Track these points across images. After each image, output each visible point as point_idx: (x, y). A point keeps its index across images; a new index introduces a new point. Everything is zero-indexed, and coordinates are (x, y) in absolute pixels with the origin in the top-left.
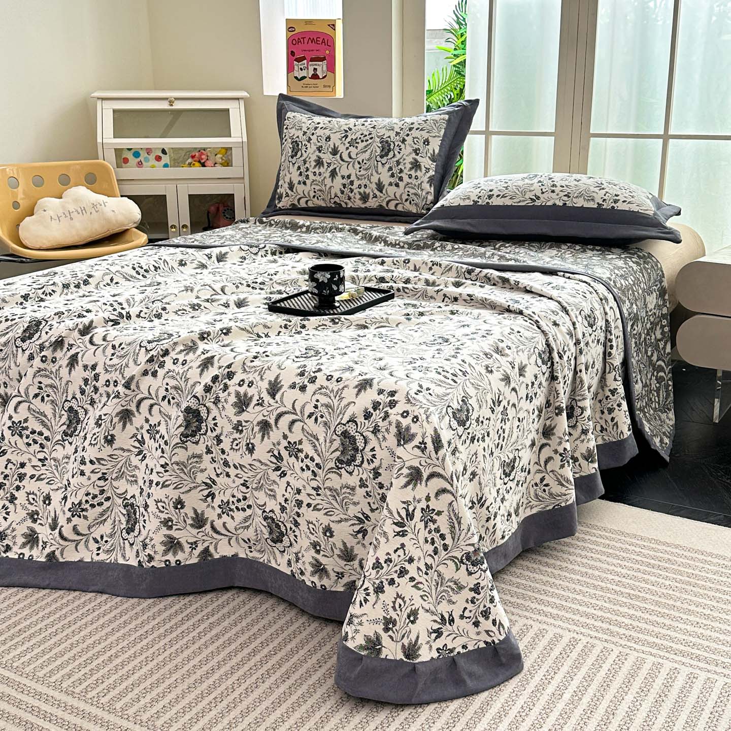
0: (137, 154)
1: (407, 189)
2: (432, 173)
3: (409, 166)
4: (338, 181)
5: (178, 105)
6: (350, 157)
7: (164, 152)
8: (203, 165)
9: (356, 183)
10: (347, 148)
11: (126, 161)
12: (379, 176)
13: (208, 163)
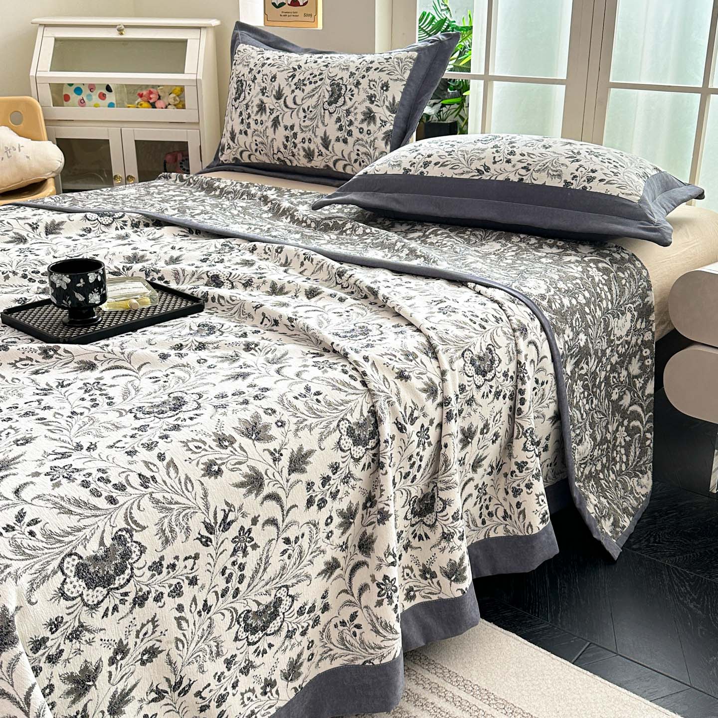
0: (78, 91)
1: (357, 147)
2: (389, 127)
3: (360, 117)
4: (281, 132)
5: (129, 34)
6: (295, 103)
7: (108, 89)
8: (153, 106)
9: (300, 136)
10: (293, 91)
11: (67, 98)
12: (325, 128)
13: (158, 104)
